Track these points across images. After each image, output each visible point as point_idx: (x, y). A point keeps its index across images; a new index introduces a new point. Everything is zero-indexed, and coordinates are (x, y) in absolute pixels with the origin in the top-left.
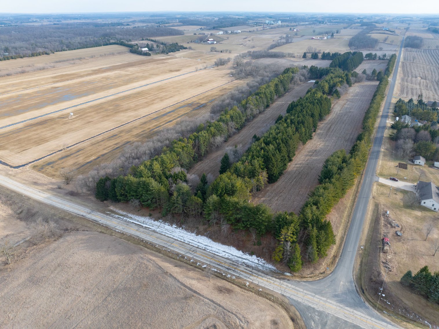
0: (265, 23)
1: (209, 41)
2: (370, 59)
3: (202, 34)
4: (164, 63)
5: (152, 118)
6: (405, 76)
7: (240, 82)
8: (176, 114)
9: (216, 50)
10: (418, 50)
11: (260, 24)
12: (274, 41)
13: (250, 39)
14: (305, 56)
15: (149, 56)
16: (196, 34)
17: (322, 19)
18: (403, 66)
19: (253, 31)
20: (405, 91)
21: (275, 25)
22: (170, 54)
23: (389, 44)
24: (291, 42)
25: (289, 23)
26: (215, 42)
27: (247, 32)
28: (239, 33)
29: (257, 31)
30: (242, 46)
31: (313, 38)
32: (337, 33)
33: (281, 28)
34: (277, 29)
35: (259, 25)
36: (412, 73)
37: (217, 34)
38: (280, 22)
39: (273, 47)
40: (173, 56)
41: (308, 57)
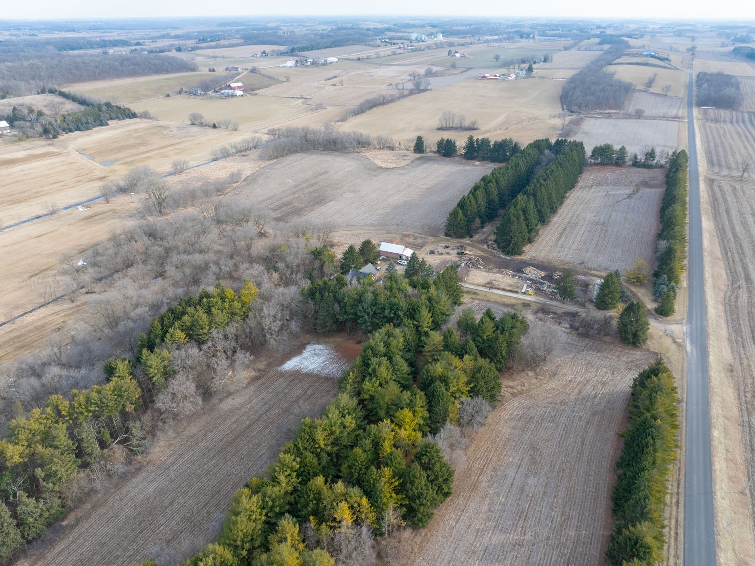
0: (409, 39)
1: (229, 87)
2: (607, 164)
9: (203, 121)
10: (734, 113)
11: (397, 41)
12: (391, 84)
14: (419, 146)
19: (368, 58)
21: (430, 42)
22: (64, 137)
23: (658, 95)
25: (460, 38)
26: (239, 93)
27: (353, 60)
28: (331, 63)
29: (378, 57)
31: (485, 77)
32: (545, 60)
33: (433, 51)
34: (427, 51)
35: (391, 44)
37: (281, 66)
38: (440, 37)
41: (428, 150)
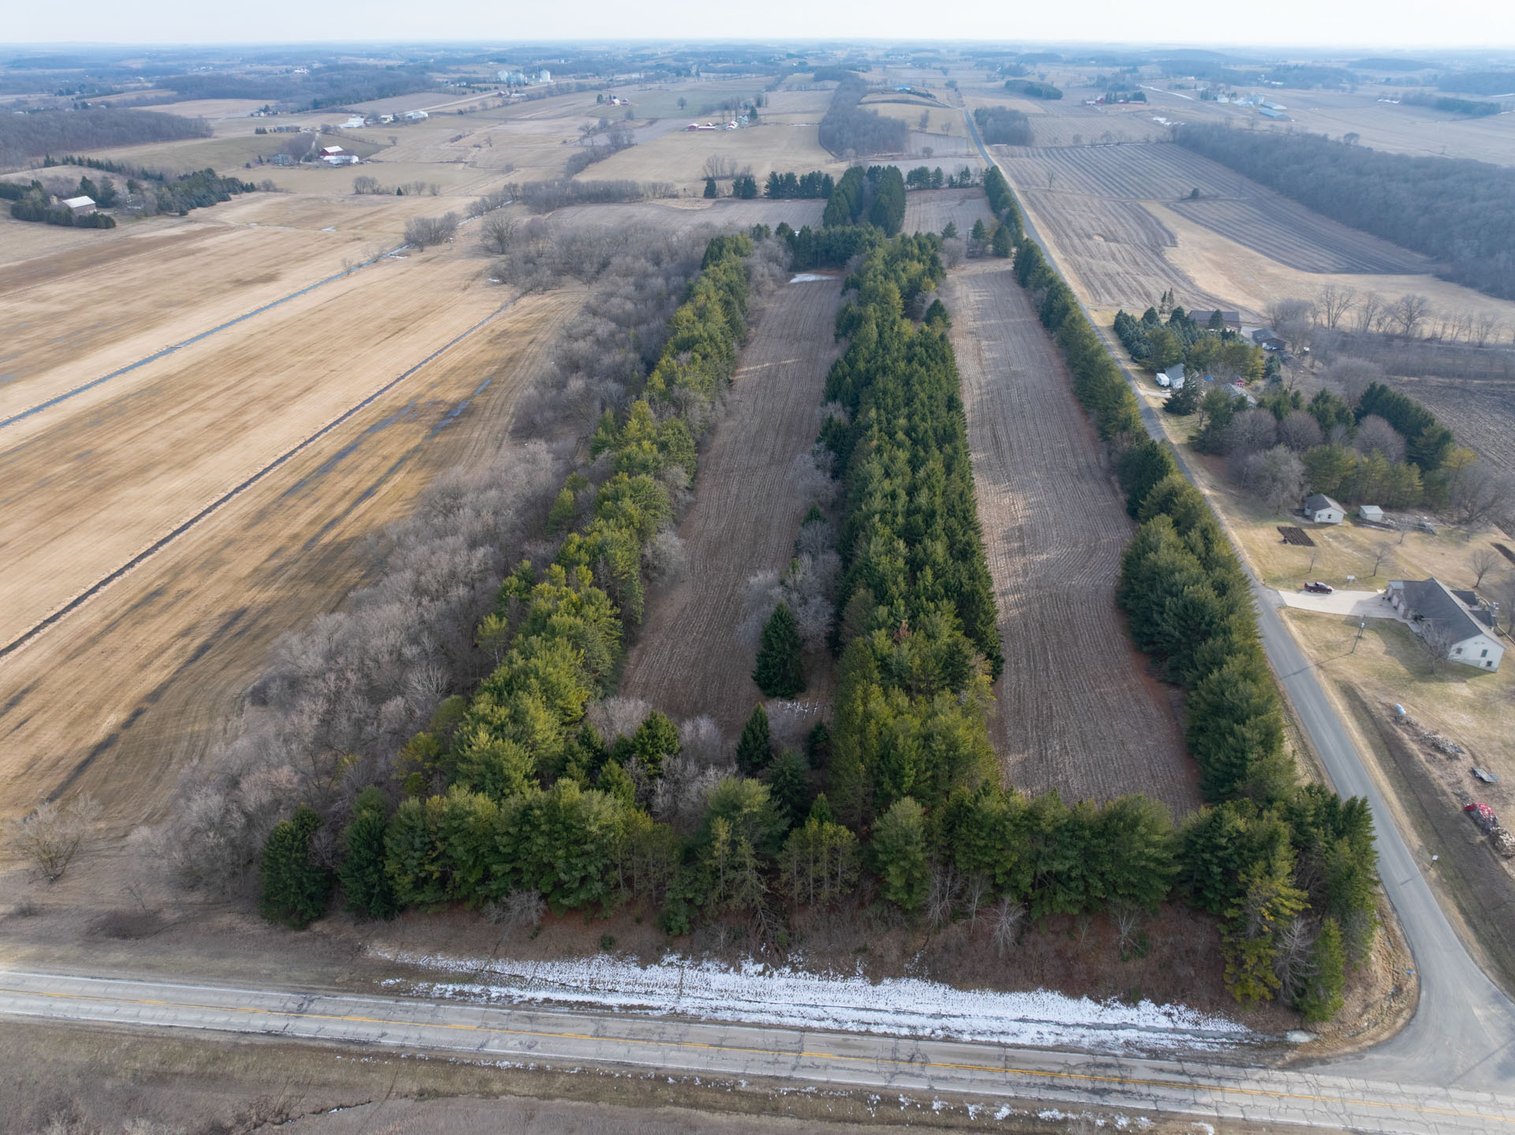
0: (500, 82)
1: (326, 153)
2: (925, 189)
3: (288, 129)
4: (192, 253)
5: (282, 491)
6: (1058, 236)
7: (541, 302)
8: (375, 461)
9: (376, 187)
10: (1029, 149)
11: (481, 85)
12: (565, 142)
13: (473, 139)
14: (711, 189)
15: (107, 227)
16: (264, 132)
17: (676, 60)
18: (1033, 205)
19: (473, 110)
20: (1097, 284)
22: (193, 213)
23: (939, 134)
24: (630, 145)
25: (577, 78)
26: (355, 159)
27: (452, 114)
28: (424, 119)
29: (484, 109)
30: (461, 166)
31: (695, 127)
32: (761, 105)
33: (559, 98)
34: (549, 99)
35: (481, 90)
36: (1069, 223)
37: (343, 126)
38: (547, 77)
39: (579, 164)
40: (213, 222)
41: (721, 194)
